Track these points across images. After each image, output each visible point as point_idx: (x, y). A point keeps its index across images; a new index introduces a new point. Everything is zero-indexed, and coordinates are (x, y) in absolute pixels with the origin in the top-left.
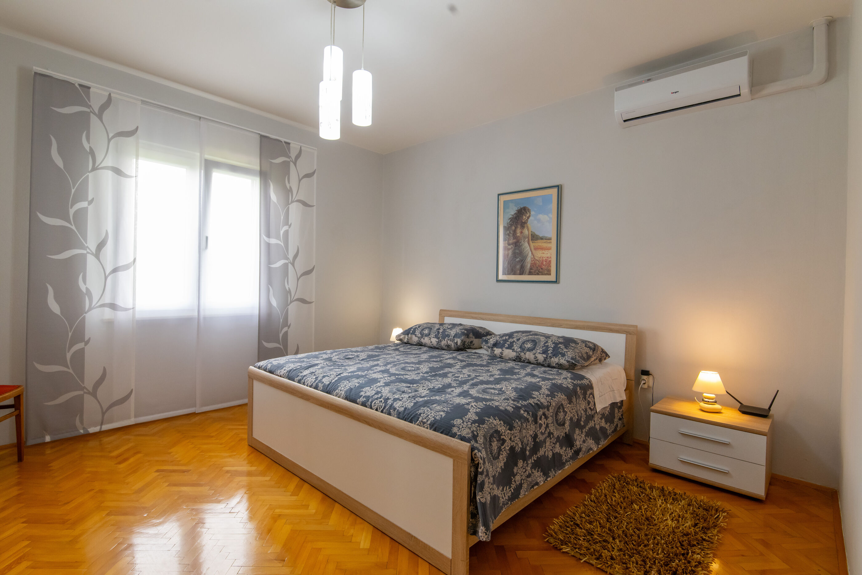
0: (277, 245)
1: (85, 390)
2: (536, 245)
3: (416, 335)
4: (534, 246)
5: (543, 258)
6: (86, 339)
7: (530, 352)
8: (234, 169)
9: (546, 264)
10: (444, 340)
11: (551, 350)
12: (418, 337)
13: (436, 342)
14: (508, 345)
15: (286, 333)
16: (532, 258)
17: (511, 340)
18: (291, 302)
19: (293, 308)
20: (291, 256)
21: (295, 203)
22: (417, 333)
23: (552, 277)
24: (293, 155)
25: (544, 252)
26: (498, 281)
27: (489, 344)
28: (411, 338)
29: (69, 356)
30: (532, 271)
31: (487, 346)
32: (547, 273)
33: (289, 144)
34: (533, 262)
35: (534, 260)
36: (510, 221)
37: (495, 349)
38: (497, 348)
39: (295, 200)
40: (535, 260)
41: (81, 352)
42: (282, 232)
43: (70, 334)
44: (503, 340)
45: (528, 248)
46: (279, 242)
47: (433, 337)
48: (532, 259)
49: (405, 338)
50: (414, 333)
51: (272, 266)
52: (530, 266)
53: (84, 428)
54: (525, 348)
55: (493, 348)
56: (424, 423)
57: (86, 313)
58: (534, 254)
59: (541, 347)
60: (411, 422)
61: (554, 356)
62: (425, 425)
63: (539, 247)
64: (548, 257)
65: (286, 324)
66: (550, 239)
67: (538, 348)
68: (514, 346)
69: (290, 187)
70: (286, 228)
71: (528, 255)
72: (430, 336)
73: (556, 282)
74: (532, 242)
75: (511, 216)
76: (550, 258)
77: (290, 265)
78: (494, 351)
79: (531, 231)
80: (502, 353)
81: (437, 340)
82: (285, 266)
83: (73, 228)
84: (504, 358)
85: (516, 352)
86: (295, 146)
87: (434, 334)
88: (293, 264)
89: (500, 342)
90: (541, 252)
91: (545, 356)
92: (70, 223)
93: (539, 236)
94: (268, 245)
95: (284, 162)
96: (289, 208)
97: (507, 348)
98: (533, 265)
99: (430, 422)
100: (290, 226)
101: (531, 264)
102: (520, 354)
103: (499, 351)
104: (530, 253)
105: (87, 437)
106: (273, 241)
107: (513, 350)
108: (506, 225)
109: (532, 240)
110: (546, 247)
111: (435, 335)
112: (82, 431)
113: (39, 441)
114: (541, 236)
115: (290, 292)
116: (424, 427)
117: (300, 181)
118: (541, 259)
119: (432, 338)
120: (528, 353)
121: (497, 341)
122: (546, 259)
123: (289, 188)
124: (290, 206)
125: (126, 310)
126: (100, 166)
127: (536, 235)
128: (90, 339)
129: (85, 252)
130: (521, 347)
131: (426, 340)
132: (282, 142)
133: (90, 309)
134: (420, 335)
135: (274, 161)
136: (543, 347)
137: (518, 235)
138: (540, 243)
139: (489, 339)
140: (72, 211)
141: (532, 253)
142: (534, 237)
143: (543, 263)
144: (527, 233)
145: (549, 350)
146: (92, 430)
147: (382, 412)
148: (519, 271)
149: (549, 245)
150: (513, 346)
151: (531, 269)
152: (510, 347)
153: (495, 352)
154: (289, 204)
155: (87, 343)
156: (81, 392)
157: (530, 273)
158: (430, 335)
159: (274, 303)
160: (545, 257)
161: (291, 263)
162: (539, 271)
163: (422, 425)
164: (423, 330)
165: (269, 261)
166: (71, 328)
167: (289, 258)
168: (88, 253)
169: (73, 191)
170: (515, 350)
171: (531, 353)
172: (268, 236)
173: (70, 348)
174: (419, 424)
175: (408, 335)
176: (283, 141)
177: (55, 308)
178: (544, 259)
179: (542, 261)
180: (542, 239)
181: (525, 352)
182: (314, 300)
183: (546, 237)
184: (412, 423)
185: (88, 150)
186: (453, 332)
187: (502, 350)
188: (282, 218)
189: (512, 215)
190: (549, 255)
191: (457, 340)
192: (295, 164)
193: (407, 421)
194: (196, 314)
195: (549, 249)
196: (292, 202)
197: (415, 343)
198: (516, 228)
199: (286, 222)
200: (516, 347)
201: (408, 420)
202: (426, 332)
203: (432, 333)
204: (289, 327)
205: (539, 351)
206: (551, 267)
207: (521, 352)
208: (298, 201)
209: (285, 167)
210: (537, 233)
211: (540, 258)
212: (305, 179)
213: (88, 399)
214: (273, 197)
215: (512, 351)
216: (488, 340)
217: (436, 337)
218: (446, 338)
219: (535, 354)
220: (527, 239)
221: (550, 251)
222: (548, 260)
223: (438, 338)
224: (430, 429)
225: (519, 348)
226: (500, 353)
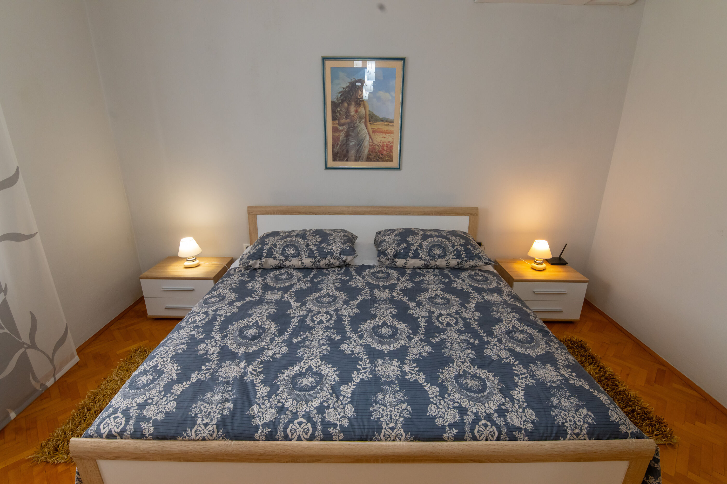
2: (375, 127)
3: (275, 258)
4: (372, 128)
5: (383, 142)
7: (442, 258)
9: (387, 149)
10: (325, 259)
11: (464, 254)
12: (280, 260)
14: (412, 253)
16: (370, 142)
17: (413, 248)
22: (277, 255)
23: (395, 164)
25: (384, 135)
26: (327, 168)
27: (389, 256)
28: (266, 262)
30: (370, 156)
31: (386, 259)
32: (388, 160)
34: (372, 147)
35: (372, 145)
36: (341, 96)
37: (397, 260)
38: (398, 259)
40: (374, 145)
44: (403, 249)
45: (365, 130)
47: (306, 258)
48: (371, 144)
49: (255, 263)
50: (271, 256)
52: (369, 151)
54: (435, 255)
55: (394, 259)
56: (577, 435)
58: (372, 137)
59: (452, 252)
60: (557, 439)
61: (470, 259)
62: (581, 436)
63: (379, 130)
64: (389, 142)
66: (392, 121)
67: (449, 253)
68: (421, 254)
71: (364, 139)
72: (300, 257)
73: (399, 169)
74: (370, 124)
75: (342, 90)
76: (392, 142)
78: (396, 262)
79: (369, 111)
80: (406, 264)
81: (313, 261)
84: (407, 267)
85: (425, 260)
87: (306, 254)
89: (400, 252)
90: (381, 136)
91: (460, 260)
93: (379, 117)
97: (412, 258)
98: (372, 150)
99: (586, 431)
101: (369, 149)
102: (430, 262)
103: (402, 262)
104: (368, 136)
107: (421, 259)
108: (335, 100)
109: (370, 121)
110: (388, 131)
111: (309, 254)
114: (381, 117)
116: (579, 439)
118: (381, 144)
119: (303, 259)
120: (439, 260)
121: (396, 251)
122: (387, 144)
127: (375, 116)
130: (429, 255)
131: (294, 263)
134: (282, 257)
136: (453, 251)
137: (352, 114)
138: (379, 126)
139: (386, 250)
141: (370, 137)
142: (373, 118)
143: (384, 148)
144: (364, 113)
145: (462, 254)
147: (498, 439)
148: (354, 157)
149: (390, 128)
150: (419, 254)
151: (369, 154)
152: (415, 256)
153: (398, 264)
157: (368, 159)
158: (299, 255)
160: (386, 142)
162: (379, 157)
163: (575, 437)
170: (424, 258)
171: (444, 260)
174: (572, 438)
175: (260, 259)
178: (385, 144)
179: (383, 146)
180: (382, 120)
181: (436, 259)
182: (35, 229)
183: (388, 119)
184: (559, 439)
186: (335, 249)
187: (406, 260)
189: (344, 88)
190: (390, 140)
193: (549, 440)
195: (391, 133)
197: (271, 267)
198: (349, 105)
200: (423, 255)
201: (552, 438)
202: (291, 252)
203: (302, 253)
204: (5, 292)
205: (451, 257)
206: (392, 152)
207: (431, 260)
210: (376, 113)
211: (380, 142)
215: (420, 260)
216: (385, 252)
217: (311, 255)
218: (327, 257)
219: (448, 260)
220: (364, 120)
221: (392, 135)
222: (389, 145)
223: (315, 258)
224: (590, 439)
225: (428, 255)
226: (404, 263)
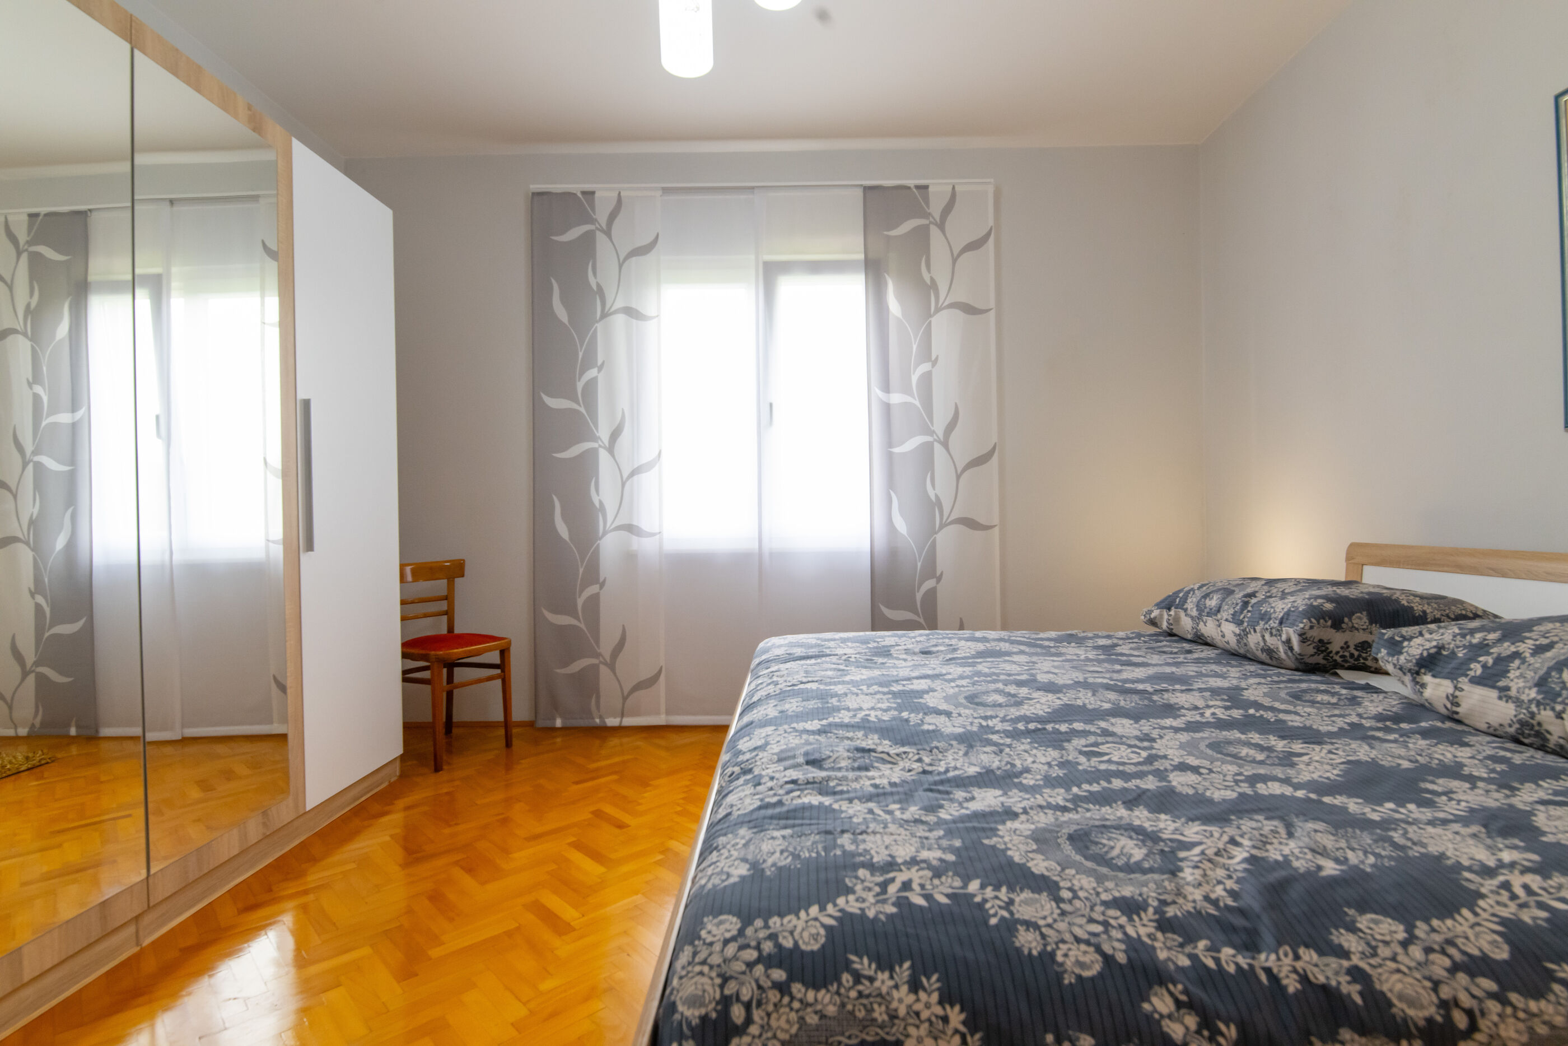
0: (905, 405)
1: (601, 659)
3: (1186, 610)
6: (601, 580)
8: (816, 267)
10: (1255, 631)
12: (1194, 619)
13: (1235, 635)
14: (1484, 666)
15: (932, 594)
17: (1507, 648)
18: (942, 526)
19: (947, 540)
20: (939, 426)
21: (945, 312)
22: (1190, 605)
24: (936, 209)
27: (1406, 657)
28: (1177, 619)
29: (580, 602)
31: (1396, 664)
33: (926, 187)
37: (1427, 678)
38: (1434, 676)
39: (946, 303)
41: (595, 599)
42: (914, 379)
43: (581, 570)
44: (1470, 647)
46: (908, 399)
47: (1227, 620)
49: (1162, 617)
50: (1181, 606)
51: (896, 450)
53: (601, 717)
55: (1418, 673)
57: (600, 539)
65: (930, 570)
68: (1511, 675)
69: (932, 279)
70: (925, 367)
72: (1219, 616)
77: (938, 448)
78: (1423, 686)
80: (1453, 700)
81: (1237, 631)
82: (927, 450)
83: (582, 410)
84: (1467, 721)
85: (1518, 702)
86: (939, 188)
87: (1231, 611)
88: (945, 444)
89: (1453, 653)
92: (577, 402)
94: (887, 408)
95: (916, 230)
96: (930, 323)
97: (1476, 681)
100: (934, 363)
102: (1533, 715)
103: (1442, 689)
105: (603, 732)
106: (896, 398)
107: (1504, 693)
111: (1236, 614)
112: (598, 721)
113: (548, 724)
115: (939, 503)
117: (954, 261)
119: (1223, 622)
121: (1440, 648)
123: (928, 282)
124: (934, 320)
125: (653, 535)
126: (612, 310)
128: (605, 580)
129: (595, 445)
130: (1541, 683)
131: (1209, 628)
132: (909, 188)
133: (605, 533)
134: (1196, 613)
135: (893, 233)
139: (1409, 639)
140: (580, 386)
146: (612, 722)
150: (1504, 673)
152: (1490, 678)
153: (1428, 693)
154: (931, 316)
155: (602, 585)
156: (594, 661)
158: (1219, 611)
159: (901, 525)
161: (939, 442)
164: (1206, 596)
165: (889, 441)
166: (582, 562)
167: (934, 432)
168: (600, 446)
169: (581, 354)
170: (1513, 693)
172: (886, 388)
173: (581, 591)
175: (1169, 609)
176: (912, 186)
177: (563, 530)
181: (1559, 708)
182: (996, 521)
185: (594, 287)
186: (1279, 607)
187: (1456, 688)
188: (915, 347)
191: (1287, 633)
192: (941, 226)
194: (756, 546)
196: (938, 310)
197: (1185, 636)
199: (926, 354)
200: (1519, 681)
202: (1212, 602)
203: (1229, 607)
204: (939, 579)
207: (1538, 704)
208: (953, 305)
209: (920, 239)
212: (966, 255)
213: (604, 671)
214: (894, 305)
215: (1500, 698)
216: (1401, 642)
217: (1238, 619)
218: (1257, 623)
223: (1239, 623)
225: (1537, 685)
226: (1447, 697)
